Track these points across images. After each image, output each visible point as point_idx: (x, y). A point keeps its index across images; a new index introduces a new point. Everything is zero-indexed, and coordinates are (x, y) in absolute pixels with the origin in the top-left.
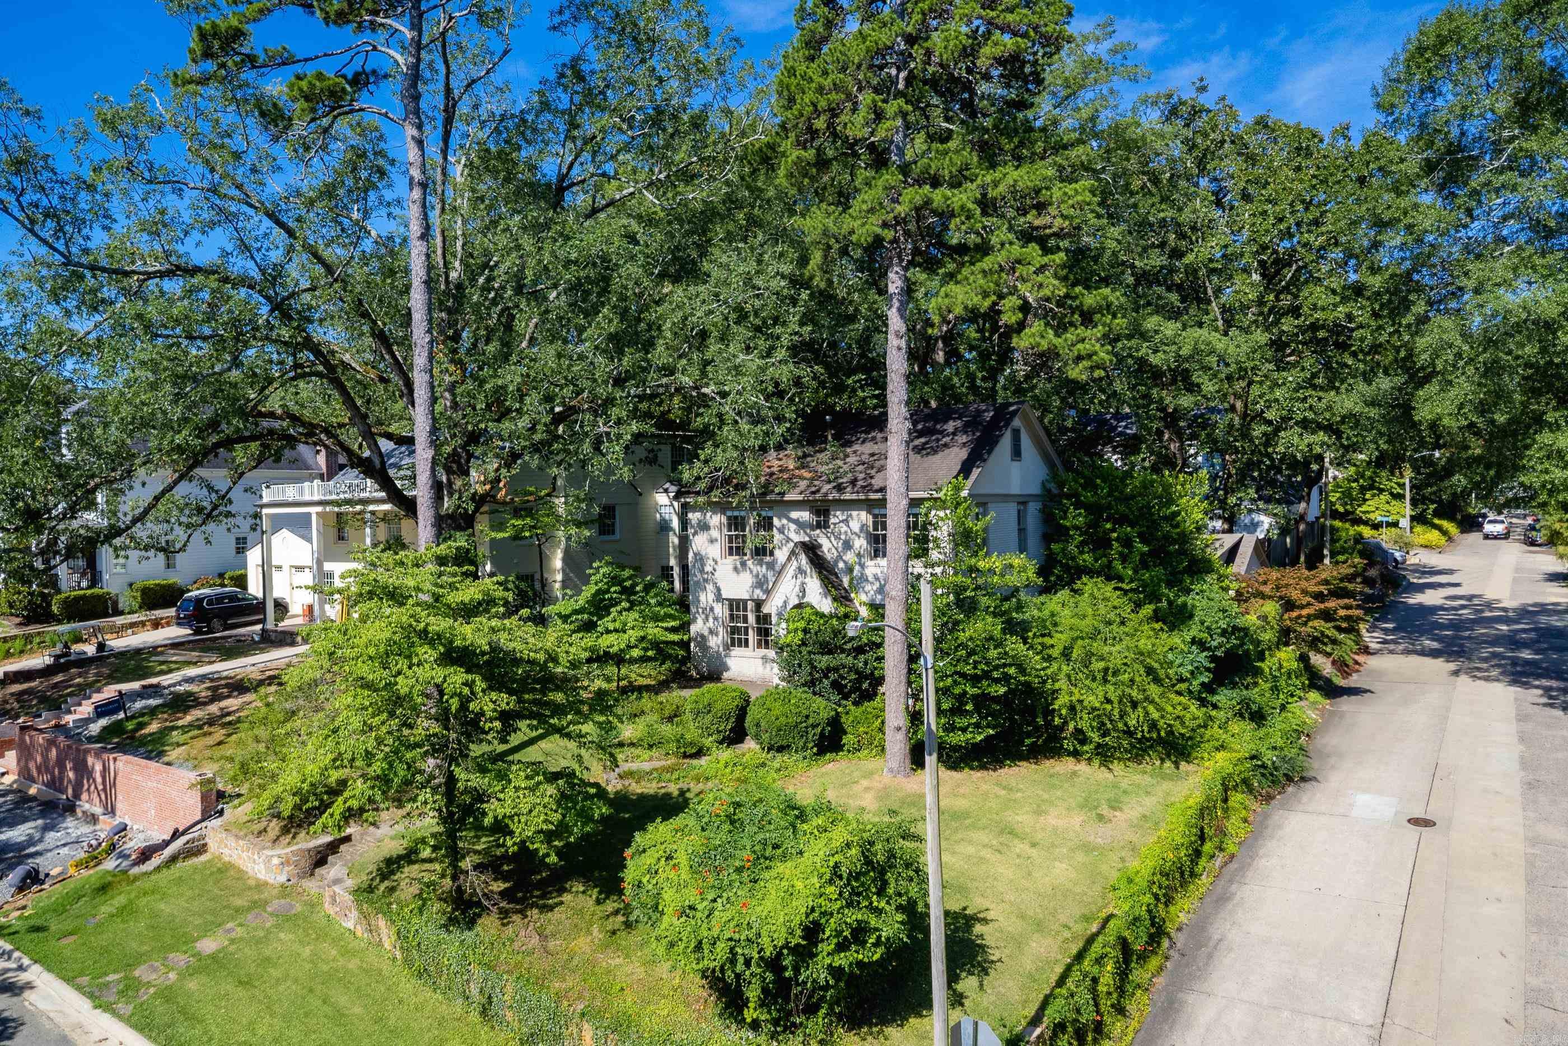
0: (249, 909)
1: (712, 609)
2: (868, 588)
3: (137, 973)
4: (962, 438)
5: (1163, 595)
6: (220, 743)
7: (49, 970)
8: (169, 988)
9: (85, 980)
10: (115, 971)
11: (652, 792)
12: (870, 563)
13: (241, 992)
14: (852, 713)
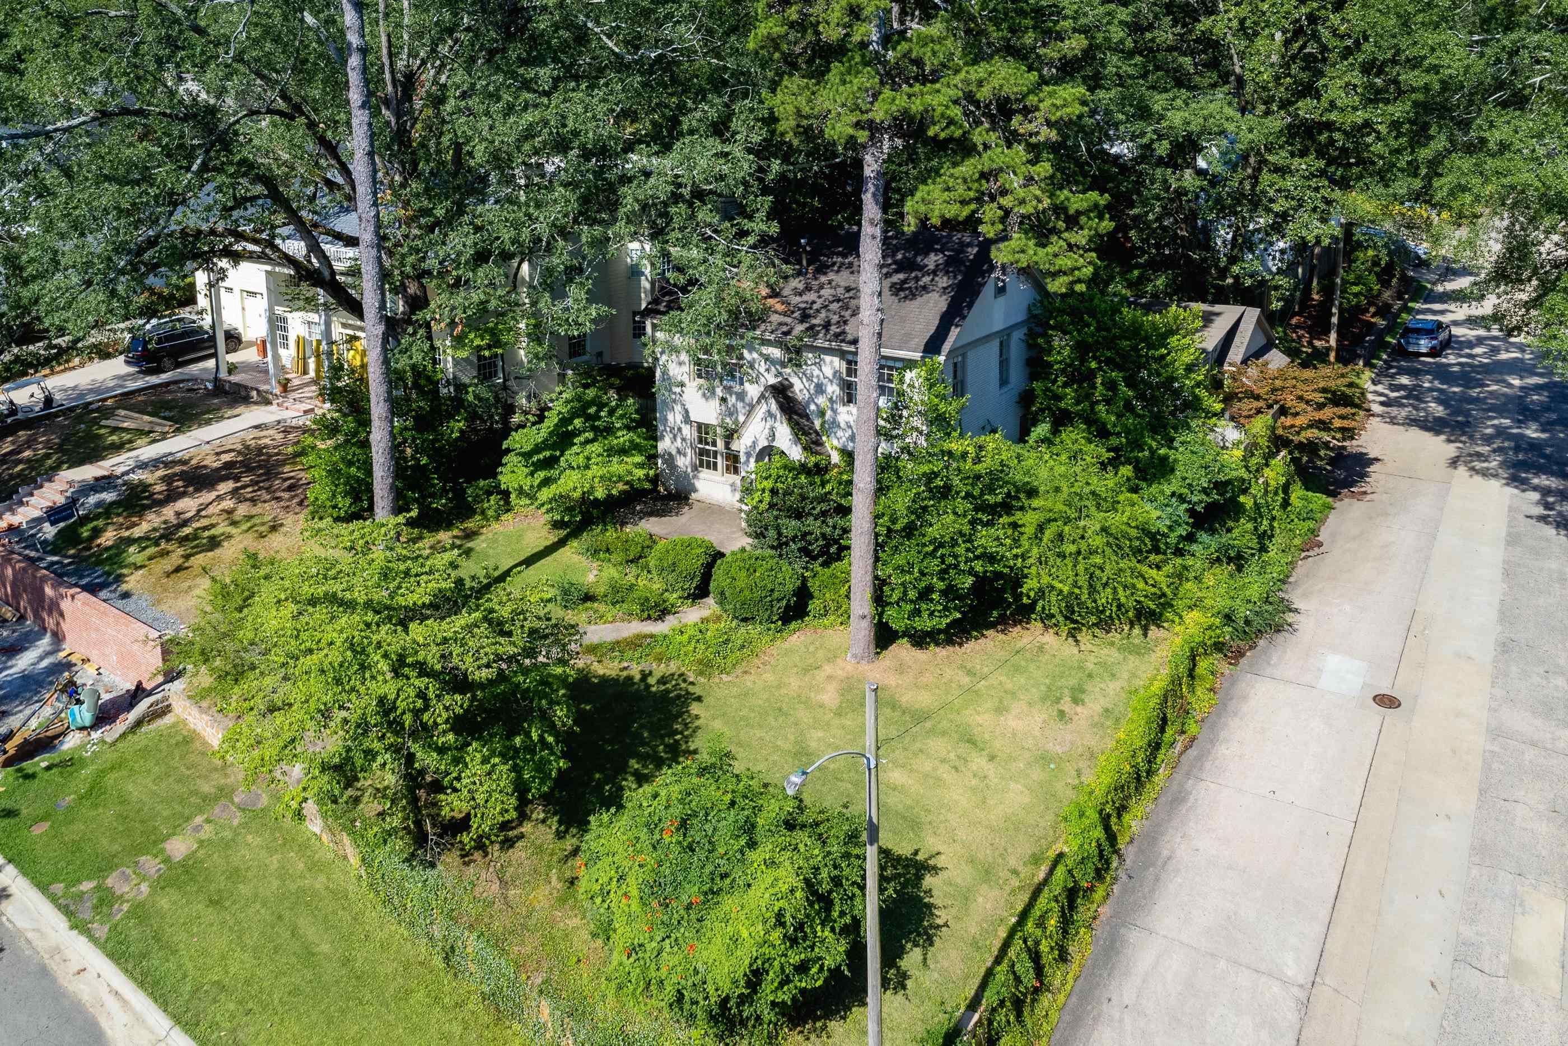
0: (216, 799)
1: (680, 429)
2: (840, 433)
3: (109, 882)
4: (943, 281)
5: (1145, 443)
6: (178, 569)
7: (25, 874)
8: (141, 905)
9: (58, 888)
10: (89, 878)
11: (613, 673)
12: (842, 409)
13: (210, 915)
14: (819, 576)
